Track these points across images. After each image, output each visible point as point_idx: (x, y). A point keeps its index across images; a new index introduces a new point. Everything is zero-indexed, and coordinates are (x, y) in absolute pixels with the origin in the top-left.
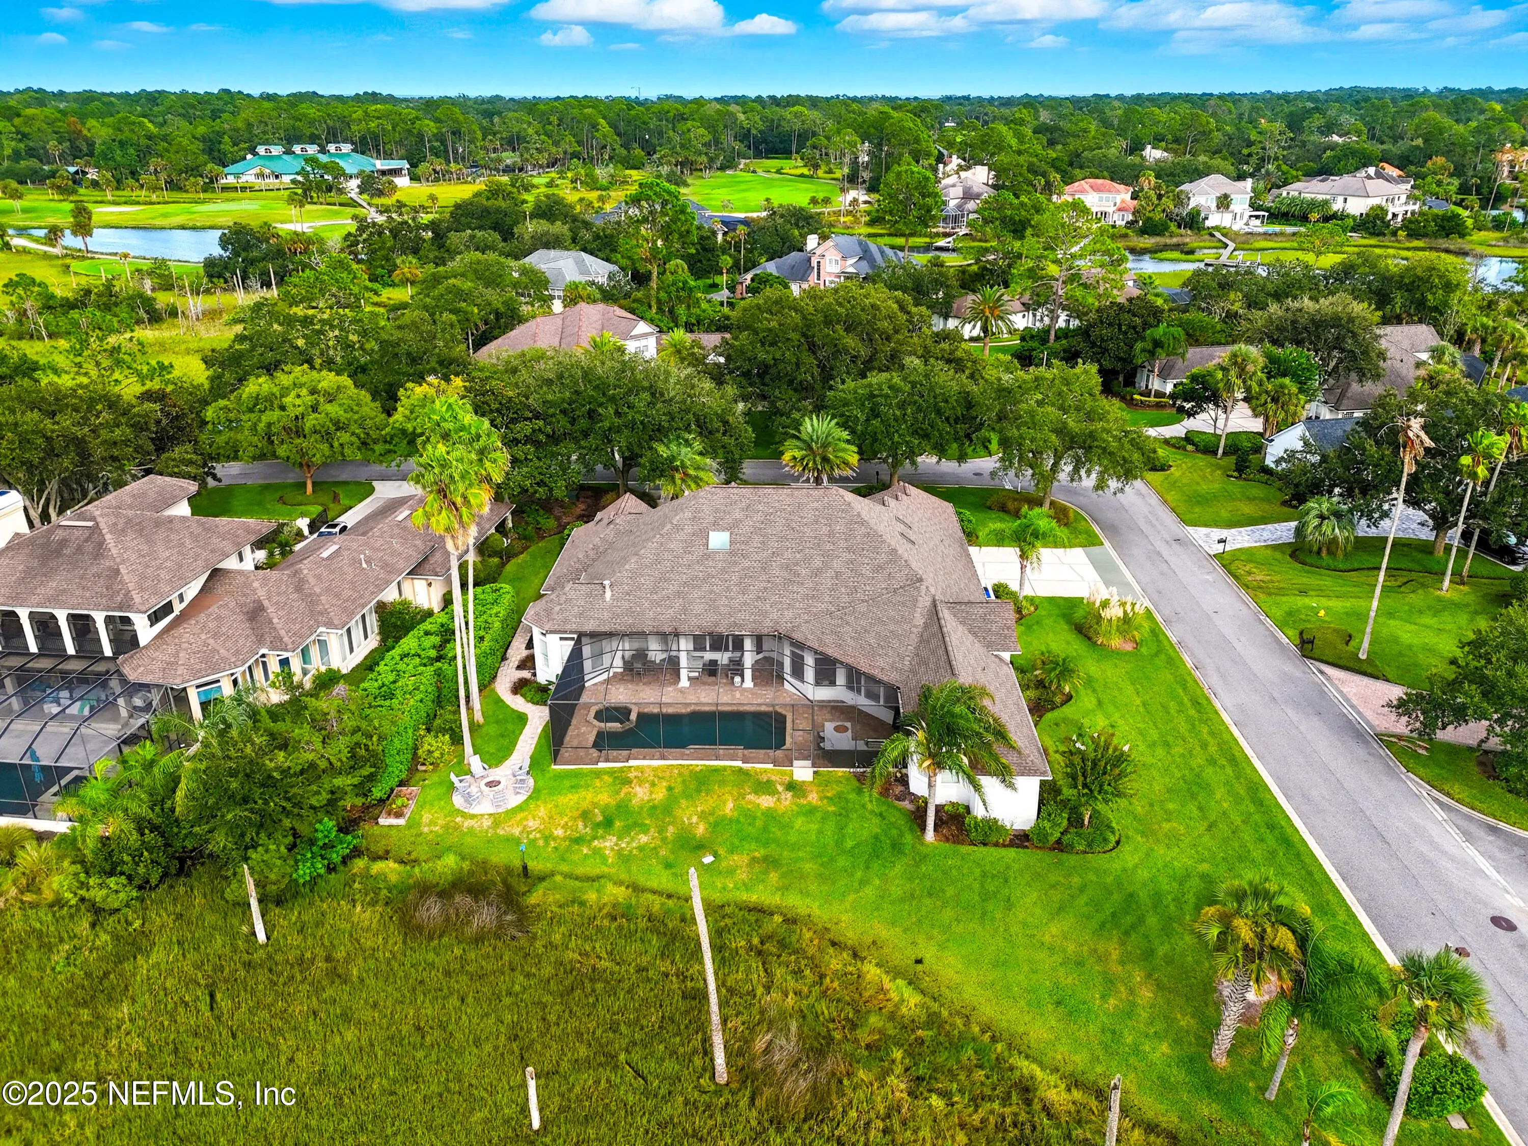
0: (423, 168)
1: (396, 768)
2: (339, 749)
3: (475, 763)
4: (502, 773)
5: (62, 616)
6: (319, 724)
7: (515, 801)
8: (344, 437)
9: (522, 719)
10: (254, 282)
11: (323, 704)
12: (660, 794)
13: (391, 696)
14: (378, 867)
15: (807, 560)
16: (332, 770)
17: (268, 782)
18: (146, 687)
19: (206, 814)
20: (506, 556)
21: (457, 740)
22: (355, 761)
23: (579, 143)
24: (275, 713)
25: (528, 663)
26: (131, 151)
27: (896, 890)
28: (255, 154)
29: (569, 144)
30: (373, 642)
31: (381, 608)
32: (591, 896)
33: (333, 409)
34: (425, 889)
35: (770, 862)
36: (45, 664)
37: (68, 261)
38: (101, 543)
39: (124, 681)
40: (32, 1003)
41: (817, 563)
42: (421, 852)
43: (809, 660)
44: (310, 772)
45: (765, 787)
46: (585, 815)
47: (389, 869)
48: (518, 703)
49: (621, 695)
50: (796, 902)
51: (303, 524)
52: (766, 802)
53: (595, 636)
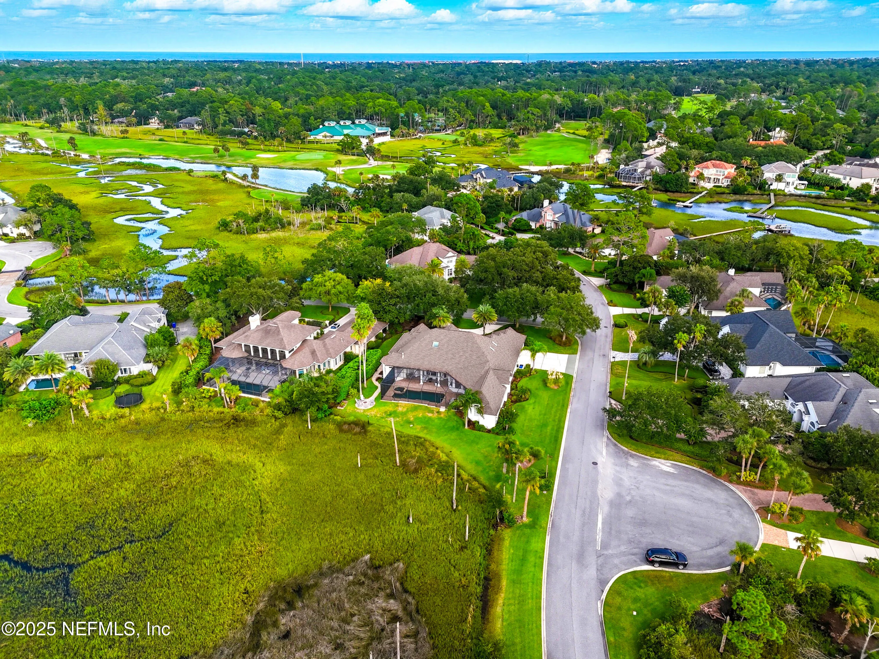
0: (398, 131)
1: (343, 395)
2: (330, 389)
3: (362, 397)
4: (368, 400)
5: (269, 349)
6: (326, 382)
7: (370, 407)
8: (342, 296)
9: (377, 388)
10: (318, 209)
11: (328, 378)
12: (405, 410)
13: (344, 378)
14: (335, 417)
15: (459, 353)
16: (328, 393)
17: (313, 394)
18: (286, 369)
19: (300, 399)
20: (384, 339)
21: (359, 391)
22: (333, 392)
23: (475, 115)
24: (317, 378)
25: (381, 373)
26: (272, 124)
27: (452, 437)
28: (324, 125)
29: (469, 115)
30: (342, 363)
31: (345, 353)
32: (382, 429)
33: (339, 287)
34: (345, 423)
35: (425, 428)
36: (264, 360)
37: (249, 189)
38: (279, 331)
39: (282, 367)
40: (264, 433)
41: (461, 354)
42: (346, 415)
43: (454, 381)
44: (323, 393)
45: (432, 412)
46: (385, 412)
47: (338, 418)
48: (377, 384)
49: (404, 385)
50: (428, 437)
51: (327, 322)
52: (430, 415)
53: (398, 367)
